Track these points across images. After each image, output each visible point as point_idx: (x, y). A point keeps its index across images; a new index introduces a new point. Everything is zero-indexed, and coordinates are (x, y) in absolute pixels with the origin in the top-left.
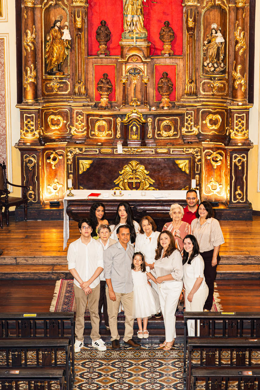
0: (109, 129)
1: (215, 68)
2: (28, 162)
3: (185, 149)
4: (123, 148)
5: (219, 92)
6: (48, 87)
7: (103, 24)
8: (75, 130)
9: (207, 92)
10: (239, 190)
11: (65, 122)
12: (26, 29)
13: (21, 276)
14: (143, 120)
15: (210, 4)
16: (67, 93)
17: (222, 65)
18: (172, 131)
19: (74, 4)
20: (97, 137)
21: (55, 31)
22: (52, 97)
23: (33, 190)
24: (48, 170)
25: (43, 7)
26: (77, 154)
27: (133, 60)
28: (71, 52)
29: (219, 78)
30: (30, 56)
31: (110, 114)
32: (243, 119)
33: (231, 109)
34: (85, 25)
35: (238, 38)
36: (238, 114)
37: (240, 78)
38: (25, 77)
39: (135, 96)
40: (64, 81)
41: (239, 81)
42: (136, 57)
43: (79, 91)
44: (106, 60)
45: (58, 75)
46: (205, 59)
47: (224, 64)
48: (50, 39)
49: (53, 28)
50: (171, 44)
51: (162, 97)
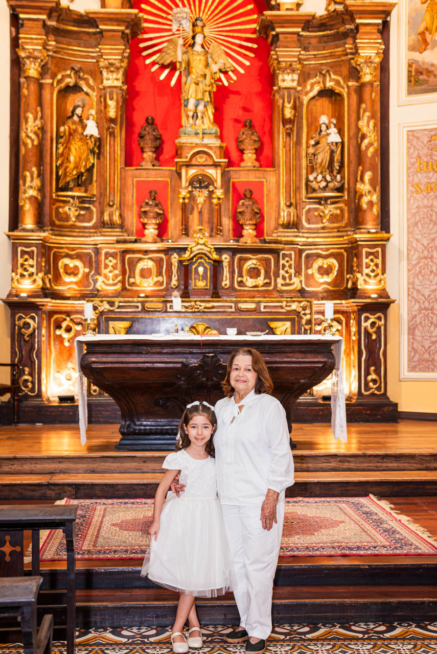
0: (160, 274)
1: (328, 182)
2: (23, 327)
3: (284, 303)
4: (183, 301)
5: (334, 223)
7: (150, 121)
8: (103, 282)
11: (87, 270)
12: (26, 111)
14: (215, 256)
15: (317, 89)
16: (90, 224)
17: (339, 177)
18: (262, 277)
19: (106, 83)
20: (138, 286)
21: (74, 123)
22: (67, 230)
23: (31, 374)
24: (58, 347)
25: (55, 84)
26: (106, 312)
27: (199, 160)
28: (98, 158)
29: (332, 200)
30: (30, 154)
31: (161, 249)
32: (377, 257)
33: (358, 239)
34: (121, 115)
35: (365, 130)
36: (370, 248)
37: (369, 192)
38: (22, 188)
39: (201, 223)
40: (87, 205)
41: (369, 197)
42: (205, 156)
43: (111, 219)
44: (153, 172)
45: (77, 191)
46: (311, 169)
47: (341, 177)
48: (65, 133)
49: (70, 118)
50: (255, 153)
51: (243, 228)
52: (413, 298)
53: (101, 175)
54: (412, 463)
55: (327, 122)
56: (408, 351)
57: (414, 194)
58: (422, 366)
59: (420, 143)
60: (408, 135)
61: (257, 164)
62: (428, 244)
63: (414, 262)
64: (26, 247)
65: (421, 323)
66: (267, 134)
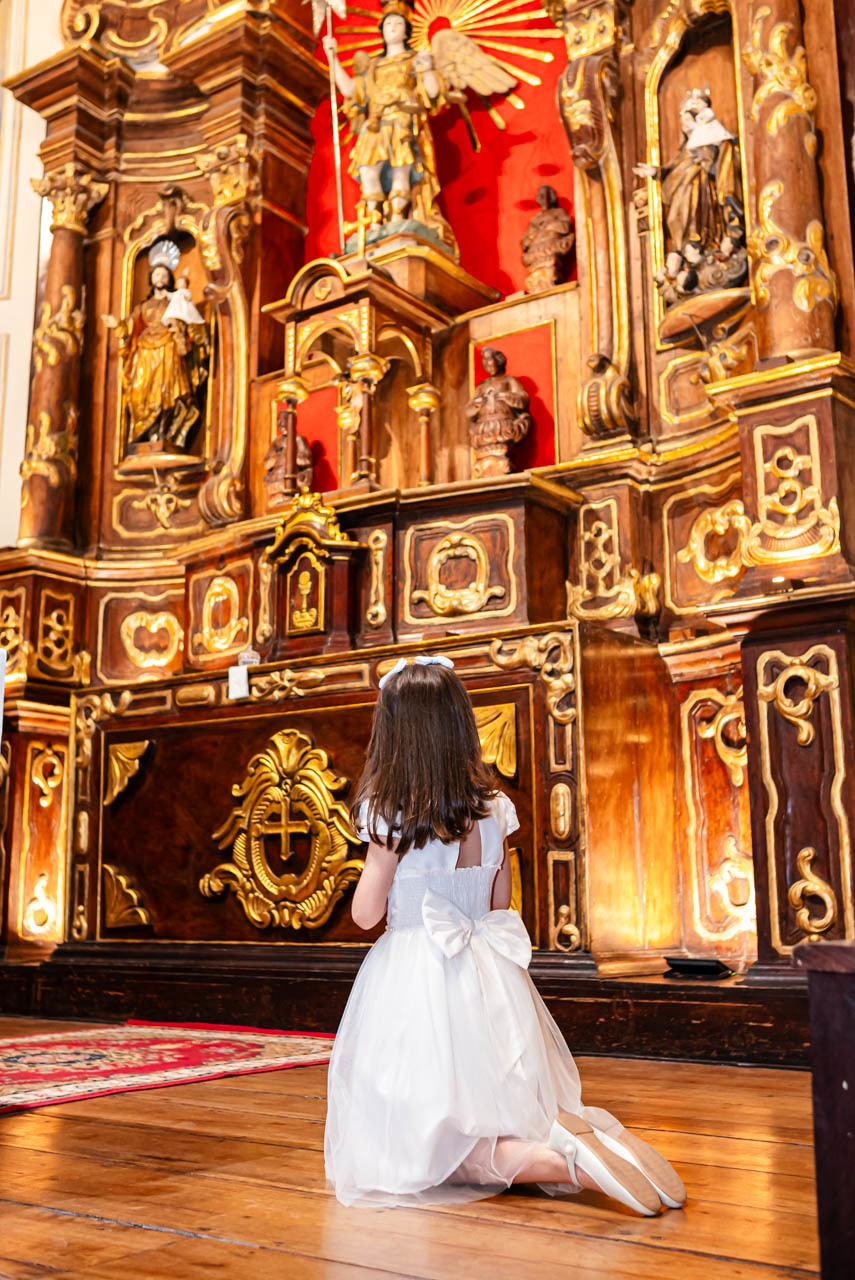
0: (243, 610)
3: (496, 646)
6: (135, 513)
9: (689, 409)
10: (806, 870)
15: (675, 33)
18: (480, 584)
19: (219, 204)
22: (148, 548)
25: (127, 238)
26: (106, 720)
27: (318, 295)
29: (725, 324)
32: (803, 450)
36: (775, 422)
37: (772, 244)
41: (775, 260)
42: (329, 281)
43: (210, 503)
45: (152, 454)
64: (11, 589)
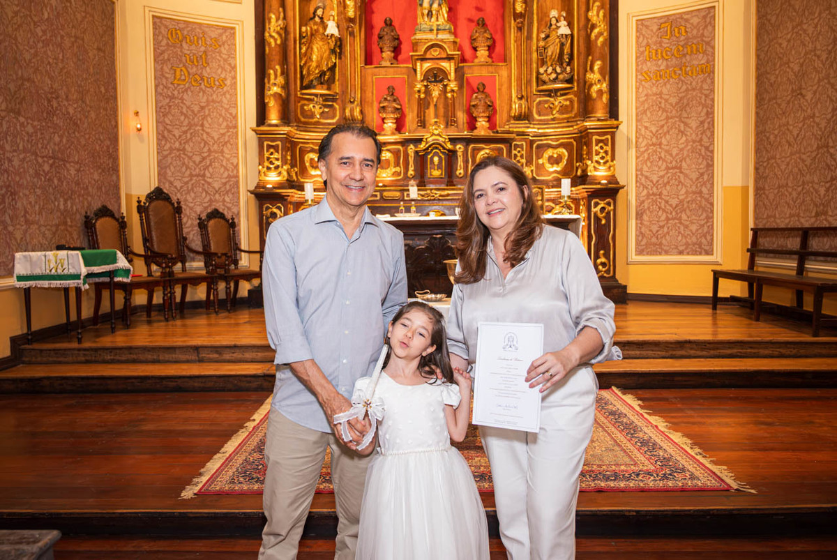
0: (397, 164)
2: (271, 217)
4: (419, 190)
5: (563, 114)
6: (306, 111)
7: (388, 23)
9: (544, 115)
12: (269, 12)
13: (196, 384)
14: (449, 146)
16: (334, 121)
17: (568, 69)
21: (316, 24)
22: (312, 126)
27: (433, 53)
28: (340, 58)
29: (562, 92)
30: (274, 53)
31: (398, 140)
32: (606, 145)
33: (588, 127)
34: (360, 15)
35: (594, 20)
36: (599, 135)
37: (599, 81)
38: (267, 85)
39: (436, 116)
40: (330, 103)
41: (599, 86)
42: (438, 49)
43: (352, 115)
44: (392, 70)
45: (319, 89)
46: (542, 62)
47: (571, 69)
48: (307, 34)
49: (311, 19)
50: (489, 50)
51: (476, 121)
52: (641, 184)
53: (343, 75)
54: (656, 351)
55: (557, 16)
56: (636, 235)
57: (643, 83)
58: (649, 250)
59: (649, 32)
60: (637, 25)
61: (489, 60)
62: (657, 131)
63: (642, 149)
64: (272, 141)
65: (649, 208)
66: (499, 32)
